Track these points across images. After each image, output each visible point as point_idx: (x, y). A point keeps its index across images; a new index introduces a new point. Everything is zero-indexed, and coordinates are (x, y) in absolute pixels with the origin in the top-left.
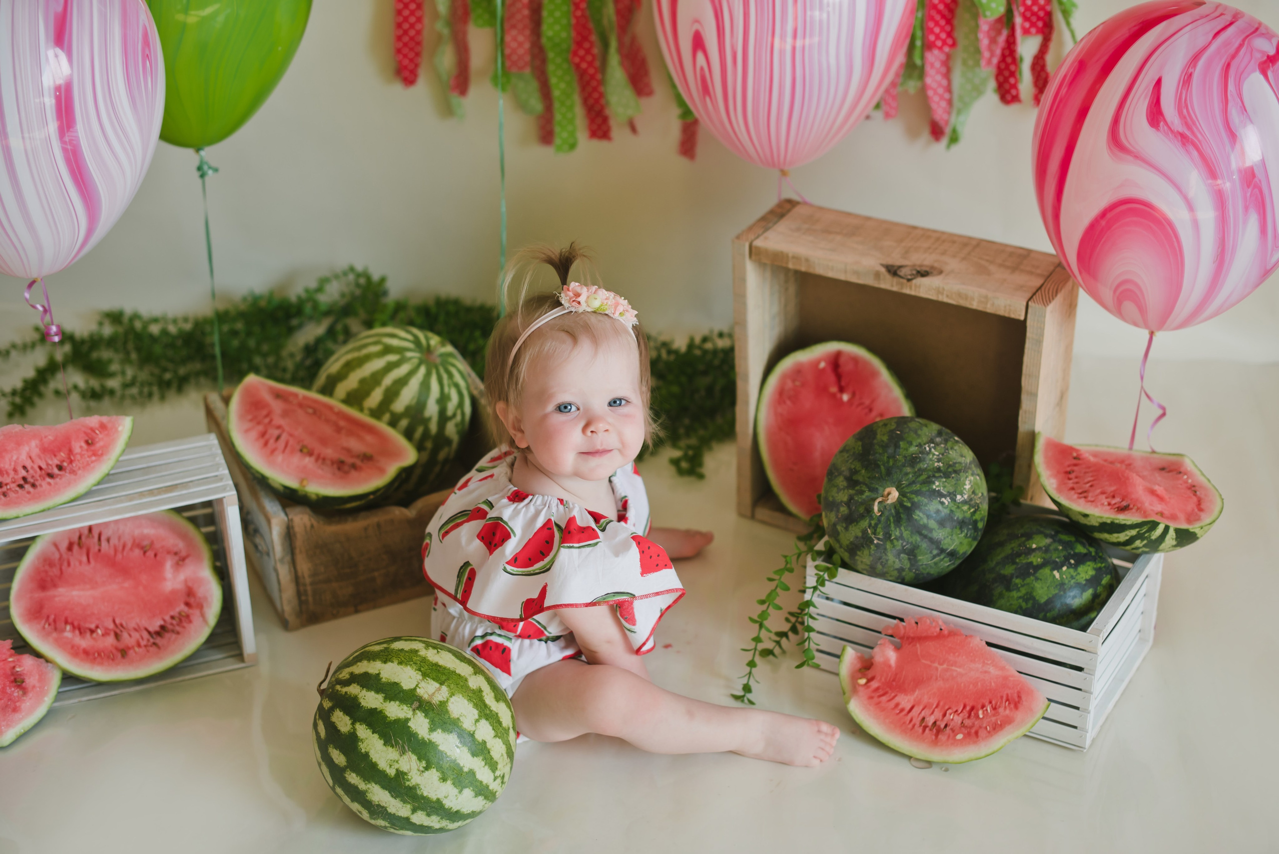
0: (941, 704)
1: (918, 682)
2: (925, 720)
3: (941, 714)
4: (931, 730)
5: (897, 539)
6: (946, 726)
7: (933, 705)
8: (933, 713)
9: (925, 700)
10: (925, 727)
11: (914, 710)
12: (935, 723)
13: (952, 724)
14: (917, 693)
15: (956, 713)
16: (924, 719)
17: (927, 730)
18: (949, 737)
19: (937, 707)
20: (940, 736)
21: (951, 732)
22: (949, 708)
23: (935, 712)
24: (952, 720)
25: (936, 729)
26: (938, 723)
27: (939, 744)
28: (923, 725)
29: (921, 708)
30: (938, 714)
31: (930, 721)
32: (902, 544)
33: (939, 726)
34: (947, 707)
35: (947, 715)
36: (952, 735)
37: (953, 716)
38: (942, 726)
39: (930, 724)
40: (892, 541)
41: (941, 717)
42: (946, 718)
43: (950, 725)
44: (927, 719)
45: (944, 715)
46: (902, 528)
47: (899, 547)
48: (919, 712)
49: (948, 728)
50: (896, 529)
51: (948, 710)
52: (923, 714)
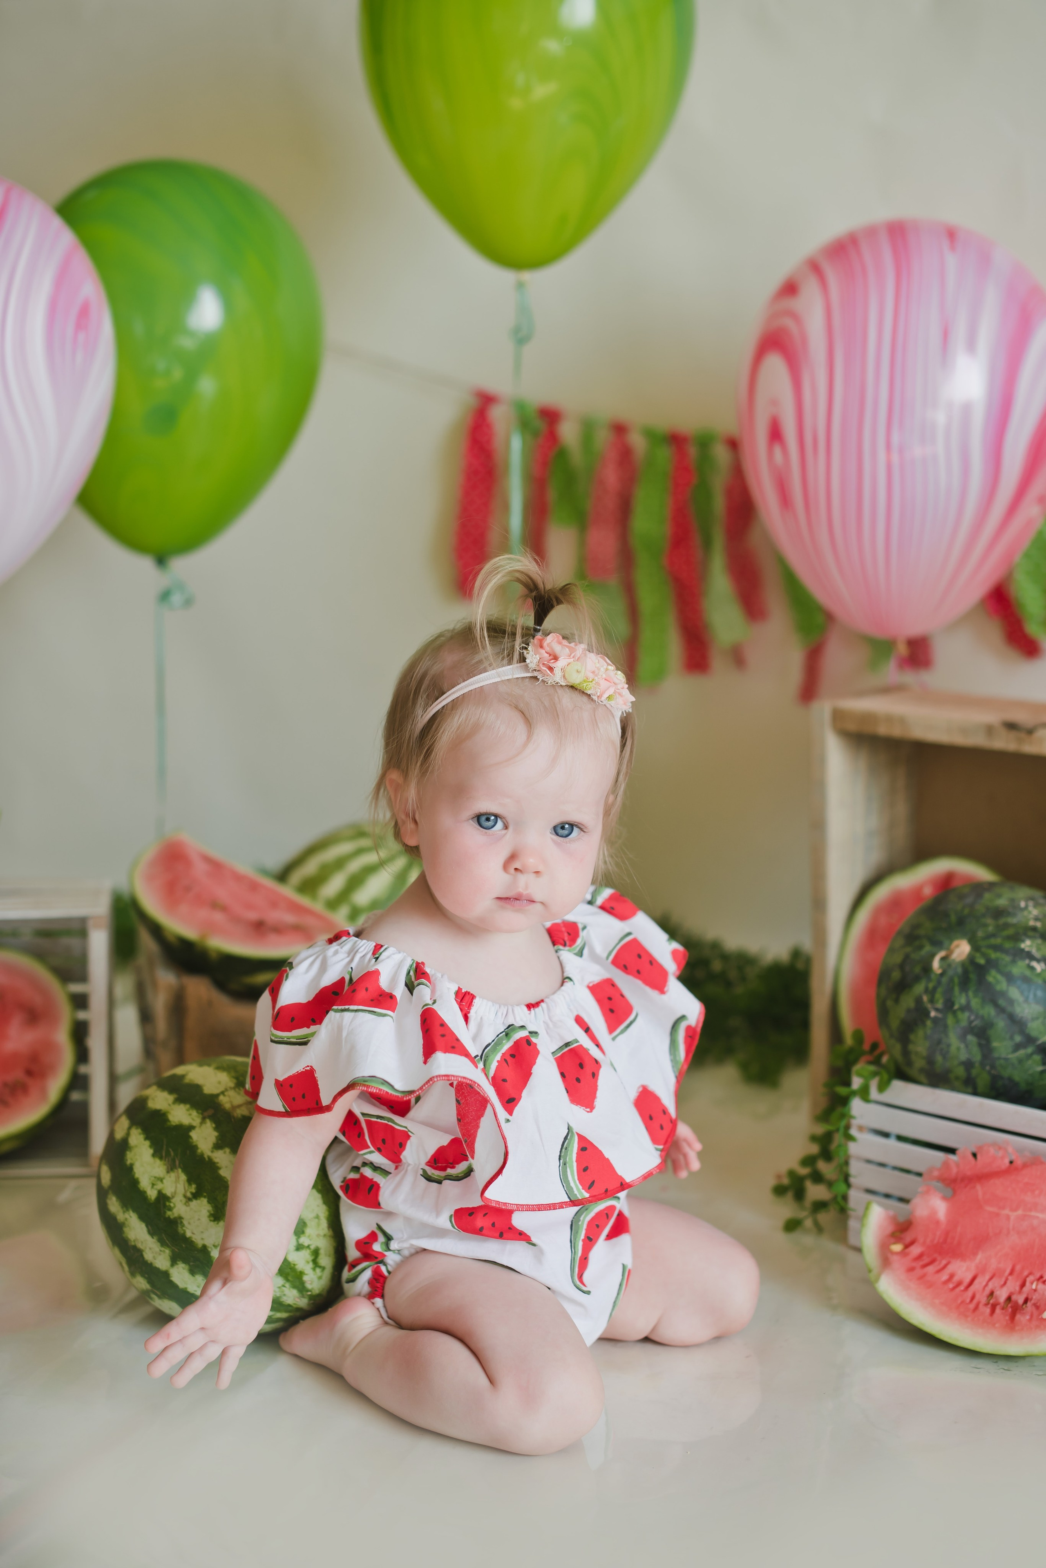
0: (1018, 1268)
1: (981, 1241)
2: (995, 1294)
3: (1018, 1283)
4: (1003, 1309)
5: (963, 1009)
6: (1026, 1301)
7: (1004, 1271)
8: (1005, 1283)
9: (994, 1264)
10: (993, 1308)
11: (976, 1282)
12: (1009, 1299)
13: (1035, 1297)
14: (980, 1256)
15: (1041, 1280)
16: (992, 1294)
17: (998, 1310)
18: (1032, 1316)
19: (1011, 1273)
20: (1018, 1317)
21: (1033, 1307)
22: (1030, 1274)
23: (1009, 1283)
24: (1035, 1290)
25: (1011, 1307)
26: (1014, 1298)
27: (1017, 1328)
28: (991, 1302)
29: (987, 1277)
30: (1013, 1285)
31: (1002, 1295)
32: (969, 1017)
33: (1016, 1303)
34: (1026, 1273)
35: (1028, 1284)
36: (1036, 1313)
37: (1037, 1285)
38: (1021, 1301)
39: (1002, 1298)
40: (954, 1013)
41: (1017, 1288)
42: (1025, 1289)
43: (1031, 1299)
44: (997, 1293)
45: (1023, 1285)
46: (970, 994)
47: (964, 1023)
48: (984, 1283)
49: (1029, 1304)
50: (960, 993)
51: (1027, 1276)
52: (991, 1286)
